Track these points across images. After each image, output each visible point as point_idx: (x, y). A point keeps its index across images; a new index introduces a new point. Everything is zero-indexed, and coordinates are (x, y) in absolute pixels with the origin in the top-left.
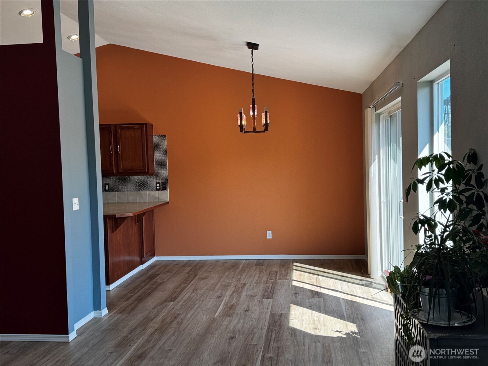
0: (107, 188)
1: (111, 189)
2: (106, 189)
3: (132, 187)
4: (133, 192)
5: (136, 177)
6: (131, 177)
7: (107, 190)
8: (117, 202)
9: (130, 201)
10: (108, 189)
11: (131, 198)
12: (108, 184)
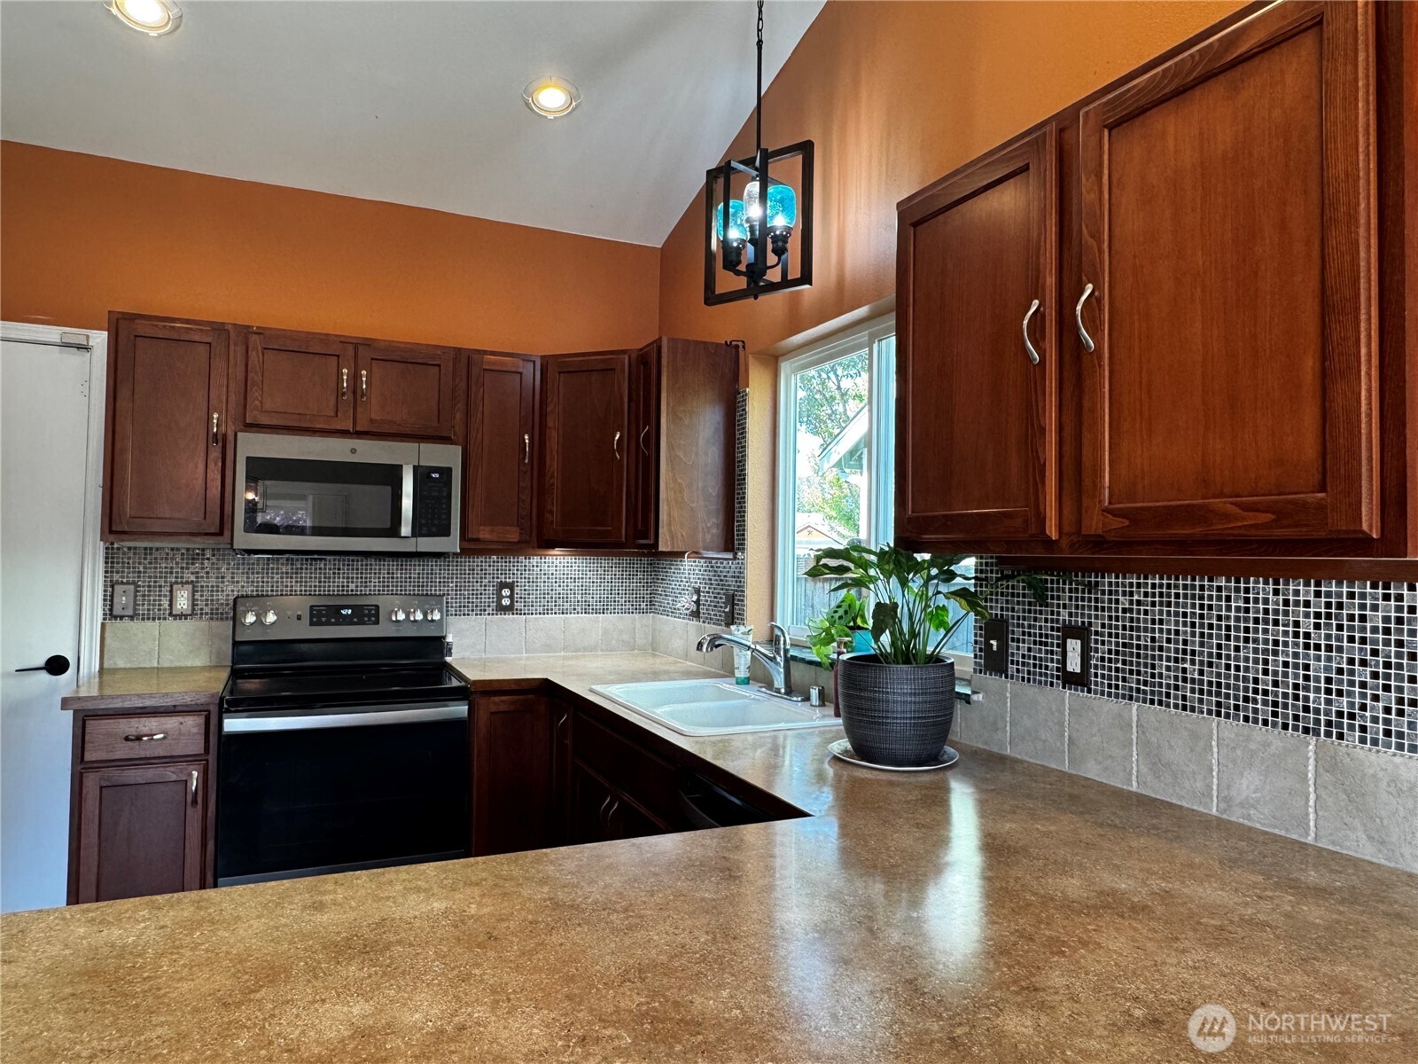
0: (1074, 665)
1: (1098, 674)
2: (1070, 669)
3: (1266, 683)
4: (1276, 739)
5: (1306, 592)
6: (1262, 588)
7: (1073, 674)
8: (1134, 787)
9: (1236, 816)
10: (1078, 670)
11: (1248, 785)
12: (1081, 632)
